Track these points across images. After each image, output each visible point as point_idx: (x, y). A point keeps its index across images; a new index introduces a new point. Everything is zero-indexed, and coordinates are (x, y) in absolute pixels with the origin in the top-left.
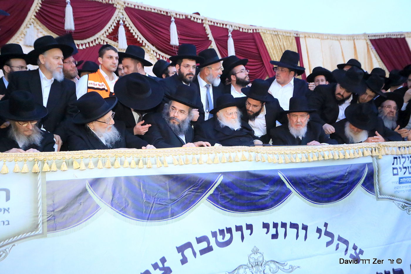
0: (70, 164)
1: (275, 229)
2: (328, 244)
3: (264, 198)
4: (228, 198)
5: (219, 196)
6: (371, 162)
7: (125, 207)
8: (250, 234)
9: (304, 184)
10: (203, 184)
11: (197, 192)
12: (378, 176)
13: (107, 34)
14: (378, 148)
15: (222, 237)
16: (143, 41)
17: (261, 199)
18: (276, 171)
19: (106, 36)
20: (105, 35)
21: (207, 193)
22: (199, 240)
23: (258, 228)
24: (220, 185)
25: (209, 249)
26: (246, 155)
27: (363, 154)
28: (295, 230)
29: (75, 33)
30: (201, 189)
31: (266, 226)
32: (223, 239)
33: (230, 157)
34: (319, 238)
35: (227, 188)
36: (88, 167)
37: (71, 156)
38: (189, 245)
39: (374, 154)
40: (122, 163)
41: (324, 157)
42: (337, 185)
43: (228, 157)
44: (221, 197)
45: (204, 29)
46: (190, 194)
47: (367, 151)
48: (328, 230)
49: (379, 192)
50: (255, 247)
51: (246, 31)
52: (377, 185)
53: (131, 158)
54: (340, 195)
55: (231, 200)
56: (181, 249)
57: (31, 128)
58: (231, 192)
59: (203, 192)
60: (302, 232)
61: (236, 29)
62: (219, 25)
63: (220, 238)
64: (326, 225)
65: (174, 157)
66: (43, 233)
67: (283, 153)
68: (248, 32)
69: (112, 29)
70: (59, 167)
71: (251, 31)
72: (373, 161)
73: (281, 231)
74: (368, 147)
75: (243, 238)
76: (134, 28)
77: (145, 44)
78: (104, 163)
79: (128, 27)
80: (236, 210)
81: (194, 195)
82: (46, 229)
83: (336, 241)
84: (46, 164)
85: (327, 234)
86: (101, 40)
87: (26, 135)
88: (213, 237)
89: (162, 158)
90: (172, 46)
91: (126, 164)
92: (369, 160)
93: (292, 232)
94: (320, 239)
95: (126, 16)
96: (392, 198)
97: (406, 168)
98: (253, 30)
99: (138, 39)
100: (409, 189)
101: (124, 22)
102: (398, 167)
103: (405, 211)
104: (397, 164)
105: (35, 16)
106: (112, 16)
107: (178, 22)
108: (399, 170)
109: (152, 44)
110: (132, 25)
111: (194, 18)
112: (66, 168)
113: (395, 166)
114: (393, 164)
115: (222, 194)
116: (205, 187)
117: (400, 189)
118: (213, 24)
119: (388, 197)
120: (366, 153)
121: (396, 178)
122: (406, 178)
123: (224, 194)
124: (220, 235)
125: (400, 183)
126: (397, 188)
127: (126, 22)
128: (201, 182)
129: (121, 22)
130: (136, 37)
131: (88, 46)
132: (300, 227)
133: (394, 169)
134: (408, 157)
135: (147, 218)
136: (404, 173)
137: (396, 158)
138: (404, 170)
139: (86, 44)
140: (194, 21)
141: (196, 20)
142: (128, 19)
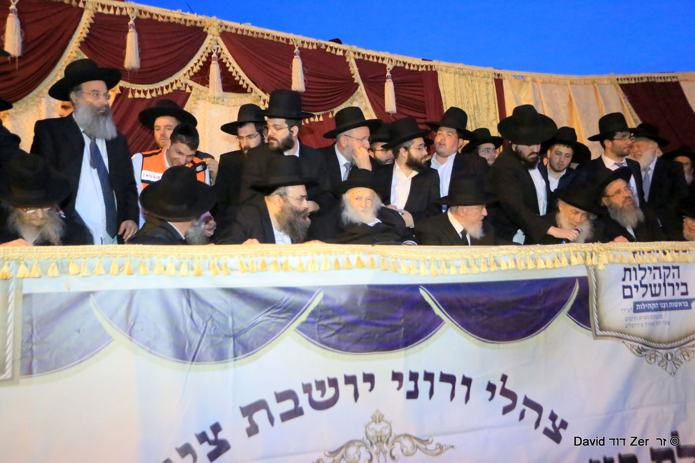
0: (63, 268)
1: (413, 383)
2: (507, 410)
3: (395, 330)
4: (332, 329)
5: (316, 325)
6: (586, 275)
7: (155, 339)
8: (370, 390)
9: (466, 309)
10: (287, 305)
11: (278, 318)
12: (597, 299)
13: (192, 74)
14: (596, 253)
15: (320, 392)
16: (247, 85)
17: (388, 332)
18: (415, 288)
19: (189, 77)
20: (187, 76)
21: (296, 319)
22: (281, 397)
23: (384, 381)
24: (318, 306)
25: (297, 412)
26: (365, 259)
27: (570, 262)
28: (450, 385)
29: (139, 72)
30: (285, 312)
31: (397, 377)
32: (323, 395)
33: (337, 262)
35: (330, 312)
36: (94, 272)
37: (66, 254)
38: (261, 405)
39: (589, 261)
40: (152, 266)
41: (499, 265)
42: (524, 313)
43: (333, 261)
44: (320, 327)
45: (347, 65)
46: (266, 320)
47: (576, 257)
49: (599, 325)
50: (377, 411)
51: (416, 69)
52: (595, 314)
53: (168, 259)
54: (530, 328)
55: (338, 332)
56: (248, 411)
58: (336, 320)
59: (289, 319)
60: (461, 390)
61: (398, 65)
62: (371, 59)
63: (316, 395)
64: (504, 378)
65: (242, 259)
66: (12, 379)
67: (429, 257)
68: (418, 71)
69: (200, 66)
70: (45, 272)
71: (424, 69)
72: (589, 273)
73: (424, 386)
74: (579, 251)
75: (356, 395)
76: (235, 64)
77: (252, 89)
78: (121, 267)
79: (226, 63)
80: (347, 350)
81: (273, 322)
82: (18, 372)
83: (520, 406)
84: (23, 266)
85: (505, 393)
86: (182, 84)
88: (305, 393)
89: (222, 261)
91: (158, 269)
92: (582, 273)
93: (442, 388)
94: (491, 401)
95: (222, 45)
96: (621, 335)
97: (646, 286)
98: (427, 67)
99: (241, 83)
100: (650, 321)
101: (219, 55)
102: (632, 283)
103: (644, 358)
104: (631, 279)
105: (79, 47)
106: (200, 46)
107: (305, 54)
108: (634, 290)
109: (263, 90)
110: (231, 60)
111: (331, 48)
112: (56, 272)
113: (627, 283)
114: (624, 280)
115: (321, 323)
116: (293, 310)
117: (634, 322)
118: (361, 57)
119: (614, 334)
120: (575, 261)
121: (629, 303)
122: (646, 302)
123: (325, 322)
124: (318, 389)
125: (636, 311)
126: (631, 319)
127: (222, 56)
128: (285, 302)
129: (214, 55)
130: (237, 78)
131: (160, 93)
132: (459, 380)
133: (624, 287)
134: (650, 269)
135: (191, 358)
136: (644, 295)
137: (629, 270)
138: (642, 290)
139: (157, 90)
140: (330, 53)
141: (333, 52)
142: (226, 50)
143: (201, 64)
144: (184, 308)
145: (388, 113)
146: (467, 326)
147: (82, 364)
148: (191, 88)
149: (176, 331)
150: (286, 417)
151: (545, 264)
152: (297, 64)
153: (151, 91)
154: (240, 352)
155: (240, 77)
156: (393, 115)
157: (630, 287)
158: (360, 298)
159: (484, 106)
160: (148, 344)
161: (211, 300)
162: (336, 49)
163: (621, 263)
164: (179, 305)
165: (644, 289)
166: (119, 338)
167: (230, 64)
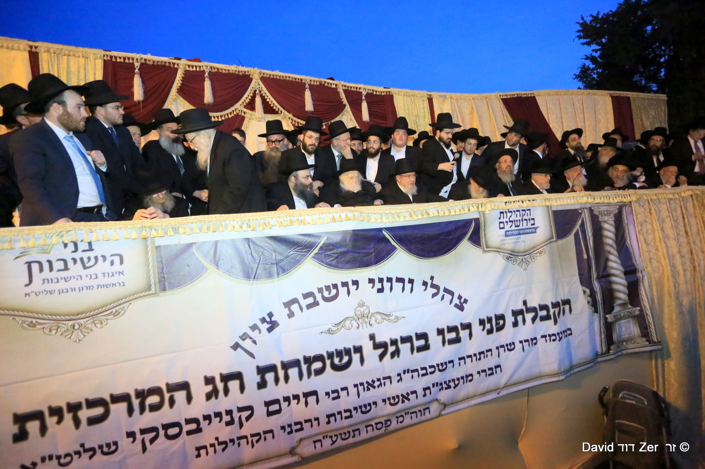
0: (176, 230)
1: (381, 284)
2: (434, 295)
3: (369, 255)
4: (333, 257)
5: (323, 255)
6: (478, 217)
7: (232, 268)
8: (357, 289)
9: (409, 241)
10: (307, 244)
11: (301, 252)
12: (484, 230)
13: (245, 104)
15: (328, 292)
16: (279, 109)
17: (365, 256)
18: (380, 230)
20: (242, 106)
21: (312, 252)
22: (306, 296)
23: (364, 284)
24: (324, 244)
25: (316, 303)
26: (350, 215)
27: (469, 210)
28: (401, 284)
29: (213, 105)
30: (305, 248)
31: (371, 281)
32: (329, 294)
33: (334, 218)
34: (425, 290)
35: (331, 247)
36: (193, 232)
37: (177, 222)
38: (295, 301)
39: (480, 209)
40: (226, 226)
41: (428, 214)
42: (443, 241)
43: (331, 217)
44: (326, 256)
45: (338, 93)
46: (294, 253)
47: (473, 207)
48: (434, 283)
49: (486, 245)
50: (361, 300)
51: (380, 94)
52: (484, 239)
53: (235, 222)
54: (447, 249)
55: (336, 258)
56: (288, 305)
57: (161, 197)
58: (335, 251)
59: (308, 252)
60: (408, 286)
61: (369, 92)
62: (352, 89)
63: (326, 294)
64: (432, 278)
65: (278, 219)
66: (155, 293)
67: (388, 212)
69: (249, 99)
70: (166, 233)
71: (385, 93)
72: (480, 215)
73: (387, 285)
75: (349, 293)
76: (270, 96)
77: (281, 111)
78: (208, 229)
79: (265, 97)
80: (342, 268)
81: (299, 255)
82: (158, 289)
83: (441, 293)
84: (153, 231)
85: (433, 286)
86: (239, 111)
87: (160, 203)
88: (319, 293)
89: (267, 221)
90: (307, 112)
91: (230, 228)
92: (476, 216)
93: (398, 286)
95: (262, 85)
96: (498, 250)
97: (512, 221)
98: (387, 92)
99: (275, 108)
100: (513, 241)
101: (260, 92)
102: (504, 221)
103: (510, 262)
104: (504, 218)
105: (177, 92)
106: (249, 86)
107: (313, 88)
108: (506, 224)
109: (288, 112)
110: (268, 94)
111: (328, 83)
112: (172, 233)
113: (502, 220)
114: (500, 218)
115: (326, 253)
116: (309, 247)
117: (505, 242)
118: (346, 88)
119: (494, 250)
120: (472, 209)
121: (503, 231)
122: (511, 231)
123: (329, 253)
124: (326, 291)
125: (506, 236)
126: (504, 240)
127: (262, 92)
128: (305, 242)
129: (257, 92)
130: (272, 105)
131: (226, 117)
132: (407, 281)
133: (500, 223)
134: (514, 211)
135: (253, 278)
136: (511, 227)
137: (503, 213)
138: (510, 224)
139: (225, 115)
140: (327, 87)
141: (330, 86)
142: (264, 89)
143: (250, 97)
144: (247, 249)
145: (365, 122)
146: (411, 250)
147: (193, 283)
148: (245, 113)
149: (243, 263)
150: (309, 306)
151: (455, 212)
152: (308, 95)
153: (221, 116)
154: (281, 272)
155: (274, 104)
156: (368, 123)
157: (503, 222)
158: (348, 238)
159: (421, 115)
160: (228, 271)
161: (261, 244)
162: (331, 84)
163: (498, 209)
164: (243, 247)
165: (511, 223)
166: (211, 268)
167: (267, 96)
